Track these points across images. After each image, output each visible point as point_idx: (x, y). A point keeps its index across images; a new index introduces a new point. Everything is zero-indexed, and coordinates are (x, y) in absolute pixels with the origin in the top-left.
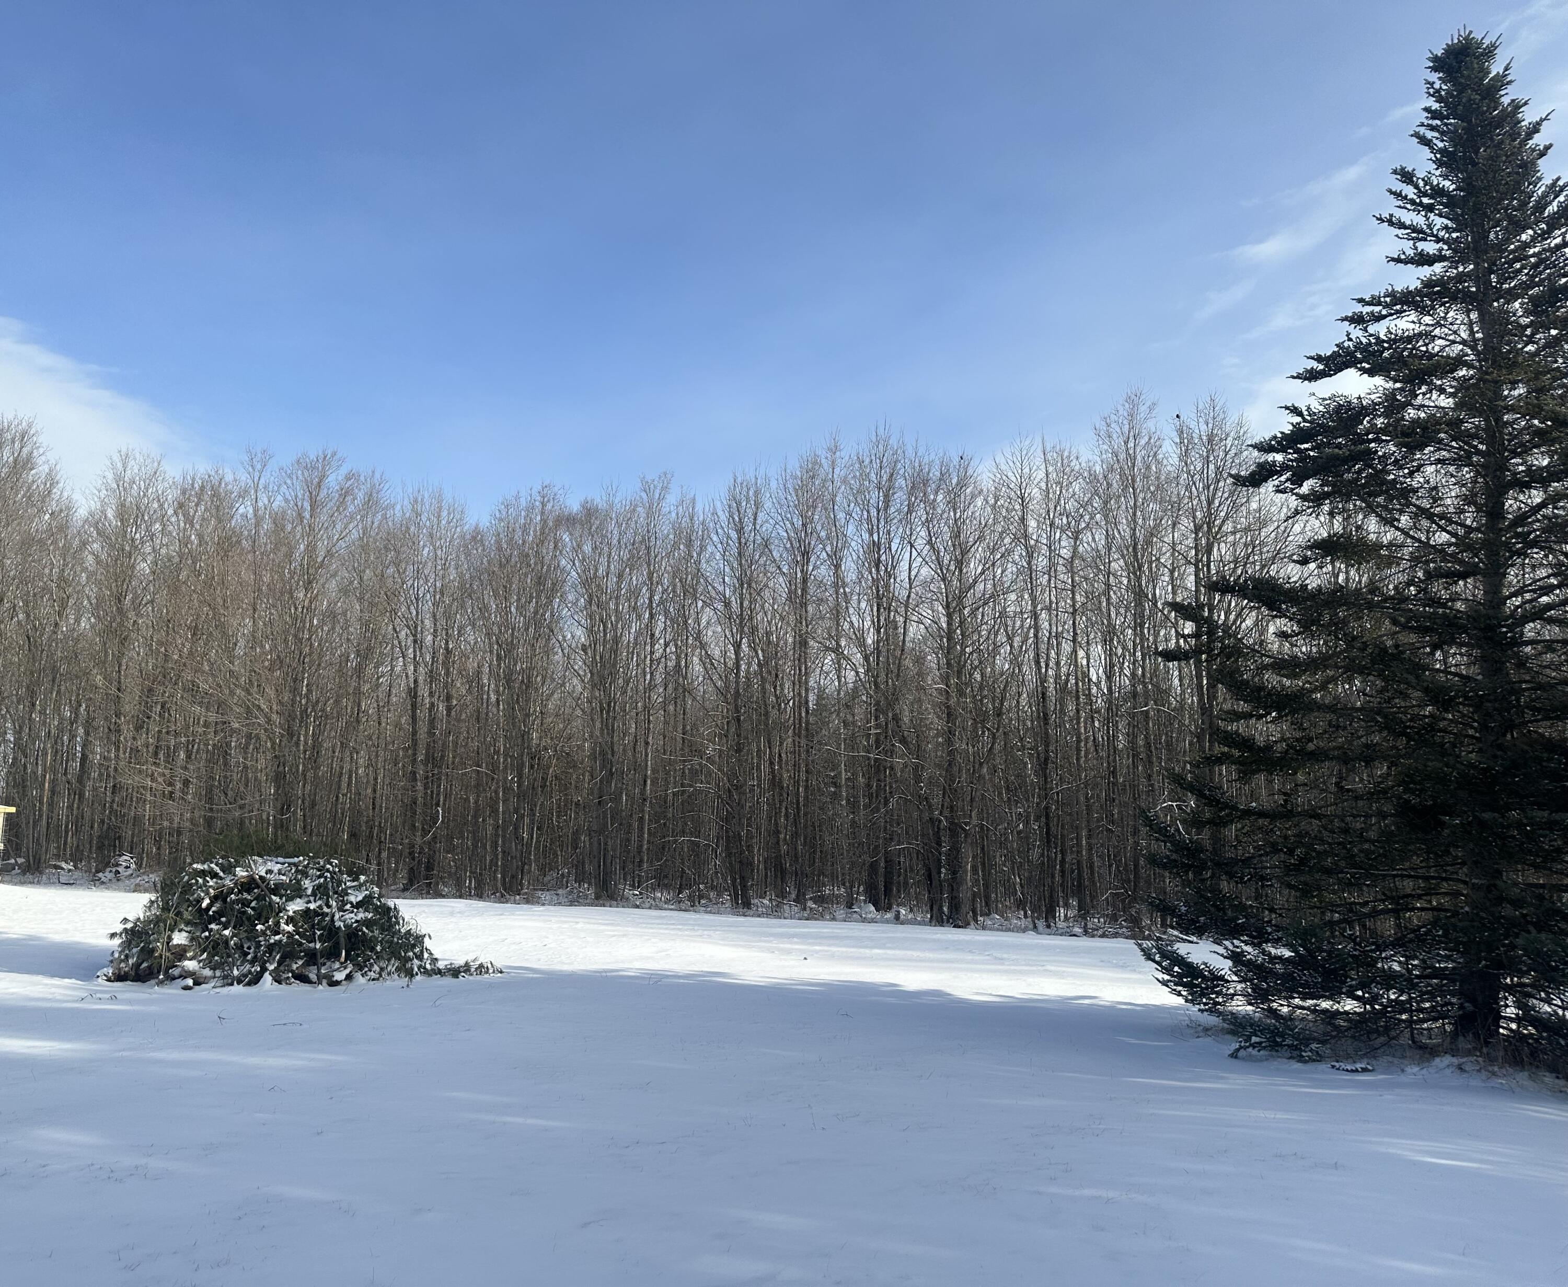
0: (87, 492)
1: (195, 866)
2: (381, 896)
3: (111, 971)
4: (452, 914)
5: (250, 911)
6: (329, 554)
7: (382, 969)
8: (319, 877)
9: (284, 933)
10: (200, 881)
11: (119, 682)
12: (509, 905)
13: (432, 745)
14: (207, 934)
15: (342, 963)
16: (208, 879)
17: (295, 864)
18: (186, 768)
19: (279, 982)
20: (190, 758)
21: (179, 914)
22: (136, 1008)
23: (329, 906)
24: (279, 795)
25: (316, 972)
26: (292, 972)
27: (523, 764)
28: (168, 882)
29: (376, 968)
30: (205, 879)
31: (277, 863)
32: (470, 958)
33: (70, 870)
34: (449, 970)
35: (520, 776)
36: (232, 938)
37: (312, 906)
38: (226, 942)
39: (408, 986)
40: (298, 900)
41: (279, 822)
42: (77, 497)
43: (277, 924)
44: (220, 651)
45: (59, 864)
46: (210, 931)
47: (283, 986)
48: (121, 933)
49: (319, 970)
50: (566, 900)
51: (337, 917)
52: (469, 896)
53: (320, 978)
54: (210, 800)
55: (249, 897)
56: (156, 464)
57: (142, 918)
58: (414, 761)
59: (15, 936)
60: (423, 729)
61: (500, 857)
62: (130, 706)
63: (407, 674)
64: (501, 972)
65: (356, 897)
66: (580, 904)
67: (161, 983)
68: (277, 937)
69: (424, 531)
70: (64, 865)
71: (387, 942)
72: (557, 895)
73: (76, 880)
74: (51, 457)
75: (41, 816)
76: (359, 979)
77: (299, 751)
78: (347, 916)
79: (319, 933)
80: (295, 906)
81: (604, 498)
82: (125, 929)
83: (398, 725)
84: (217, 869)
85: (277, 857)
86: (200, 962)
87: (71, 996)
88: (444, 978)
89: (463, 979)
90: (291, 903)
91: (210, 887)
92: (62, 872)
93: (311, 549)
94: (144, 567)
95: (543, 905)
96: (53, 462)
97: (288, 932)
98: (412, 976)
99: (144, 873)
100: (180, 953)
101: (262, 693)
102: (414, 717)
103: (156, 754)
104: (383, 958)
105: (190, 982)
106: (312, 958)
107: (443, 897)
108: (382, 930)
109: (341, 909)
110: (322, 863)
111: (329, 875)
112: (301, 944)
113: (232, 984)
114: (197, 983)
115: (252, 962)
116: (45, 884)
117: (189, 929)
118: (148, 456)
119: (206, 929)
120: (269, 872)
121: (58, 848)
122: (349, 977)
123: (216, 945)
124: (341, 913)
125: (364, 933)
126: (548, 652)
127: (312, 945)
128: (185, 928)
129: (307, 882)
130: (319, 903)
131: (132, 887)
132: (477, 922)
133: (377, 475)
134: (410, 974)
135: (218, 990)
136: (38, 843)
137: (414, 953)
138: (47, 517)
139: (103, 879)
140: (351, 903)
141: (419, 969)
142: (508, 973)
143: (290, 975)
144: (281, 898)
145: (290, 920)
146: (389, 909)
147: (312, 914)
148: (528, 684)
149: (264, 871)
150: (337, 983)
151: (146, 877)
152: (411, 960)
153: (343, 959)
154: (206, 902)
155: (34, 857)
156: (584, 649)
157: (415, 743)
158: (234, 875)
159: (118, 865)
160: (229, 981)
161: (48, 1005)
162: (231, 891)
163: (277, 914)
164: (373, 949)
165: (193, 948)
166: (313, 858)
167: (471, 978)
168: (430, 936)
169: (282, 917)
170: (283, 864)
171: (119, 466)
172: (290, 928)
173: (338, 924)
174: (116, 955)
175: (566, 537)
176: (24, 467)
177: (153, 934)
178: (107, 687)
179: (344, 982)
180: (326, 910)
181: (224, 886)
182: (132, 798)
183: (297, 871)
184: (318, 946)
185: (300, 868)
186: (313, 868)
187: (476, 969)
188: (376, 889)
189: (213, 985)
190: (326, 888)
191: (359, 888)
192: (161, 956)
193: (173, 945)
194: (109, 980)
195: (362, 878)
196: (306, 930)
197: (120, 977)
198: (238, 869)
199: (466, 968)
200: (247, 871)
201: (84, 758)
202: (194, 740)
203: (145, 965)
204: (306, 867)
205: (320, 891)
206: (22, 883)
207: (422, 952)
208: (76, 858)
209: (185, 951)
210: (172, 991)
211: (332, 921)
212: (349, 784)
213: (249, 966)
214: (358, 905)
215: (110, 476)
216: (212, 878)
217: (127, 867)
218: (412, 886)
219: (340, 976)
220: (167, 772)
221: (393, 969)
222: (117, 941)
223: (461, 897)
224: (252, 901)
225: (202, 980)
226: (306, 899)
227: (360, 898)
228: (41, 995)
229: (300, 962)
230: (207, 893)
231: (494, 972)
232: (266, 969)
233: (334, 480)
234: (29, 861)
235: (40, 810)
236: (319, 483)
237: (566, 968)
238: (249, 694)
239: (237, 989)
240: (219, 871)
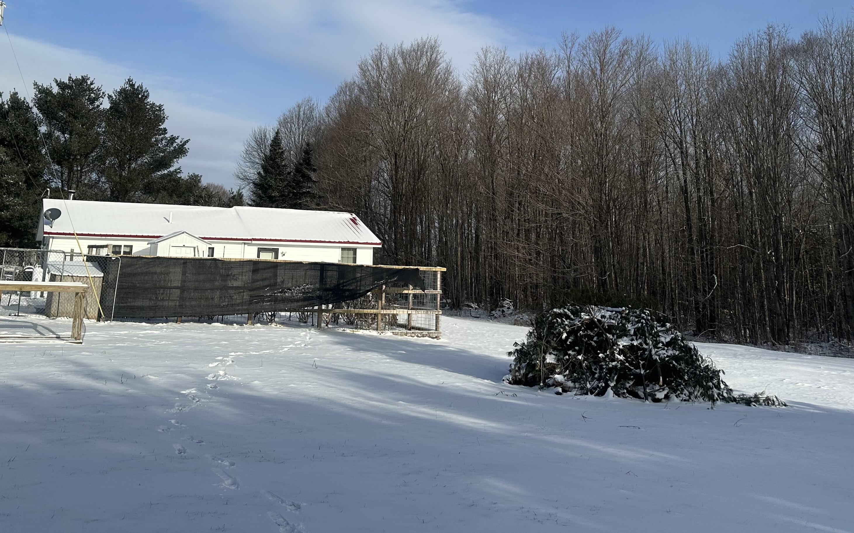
0: (467, 75)
1: (555, 310)
2: (683, 339)
3: (511, 377)
4: (735, 356)
5: (593, 343)
6: (615, 97)
7: (690, 393)
8: (638, 322)
9: (618, 360)
10: (559, 320)
11: (493, 189)
12: (780, 352)
13: (703, 227)
14: (567, 357)
15: (660, 386)
16: (564, 319)
17: (621, 313)
18: (537, 244)
19: (619, 395)
20: (539, 237)
21: (548, 342)
22: (530, 404)
23: (647, 344)
24: (599, 262)
25: (643, 390)
26: (627, 389)
27: (778, 242)
28: (539, 320)
29: (686, 392)
30: (562, 320)
31: (608, 311)
32: (758, 391)
33: (476, 308)
34: (742, 399)
35: (777, 250)
36: (584, 361)
37: (635, 343)
38: (580, 363)
39: (712, 408)
40: (625, 338)
41: (600, 282)
42: (462, 79)
43: (613, 354)
44: (551, 167)
45: (469, 304)
46: (569, 355)
47: (621, 399)
48: (514, 353)
49: (645, 389)
50: (830, 351)
51: (653, 352)
52: (746, 343)
53: (647, 396)
54: (554, 266)
55: (592, 334)
56: (503, 53)
57: (526, 343)
58: (691, 240)
59: (453, 349)
60: (694, 216)
61: (767, 314)
62: (501, 204)
63: (678, 176)
64: (785, 405)
65: (665, 339)
66: (843, 356)
67: (541, 388)
68: (614, 363)
69: (680, 73)
70: (473, 305)
71: (692, 373)
72: (821, 347)
73: (480, 315)
74: (447, 58)
75: (458, 273)
76: (675, 399)
77: (608, 232)
78: (660, 352)
79: (642, 362)
80: (623, 342)
81: (822, 29)
82: (516, 350)
83: (675, 214)
84: (569, 313)
85: (607, 306)
86: (565, 376)
87: (490, 391)
88: (739, 405)
89: (754, 407)
90: (620, 340)
91: (566, 325)
92: (472, 310)
93: (602, 94)
94: (501, 117)
95: (810, 354)
96: (448, 61)
97: (621, 360)
98: (714, 401)
99: (519, 313)
100: (552, 369)
101: (580, 192)
102: (687, 207)
103: (518, 235)
104: (690, 385)
105: (560, 390)
106: (639, 380)
107: (726, 342)
108: (687, 364)
109: (655, 346)
110: (638, 313)
111: (644, 322)
112: (630, 370)
113: (587, 394)
114: (564, 391)
115: (599, 379)
116: (464, 316)
117: (555, 353)
118: (498, 49)
119: (566, 354)
120: (603, 317)
121: (467, 294)
122: (667, 397)
123: (574, 365)
124: (656, 350)
125: (674, 365)
126: (789, 153)
127: (638, 371)
128: (553, 352)
129: (629, 325)
130: (640, 341)
131: (513, 321)
132: (756, 363)
133: (646, 39)
134: (712, 399)
135: (579, 397)
136: (458, 291)
137: (713, 384)
138: (447, 93)
139: (496, 315)
140: (662, 343)
141: (718, 396)
142: (791, 406)
143: (625, 391)
144: (613, 336)
145: (621, 352)
146: (690, 349)
147: (636, 349)
148: (776, 179)
149: (600, 316)
150: (658, 400)
151: (520, 315)
152: (712, 388)
153: (661, 383)
154: (565, 335)
155: (456, 299)
156: (820, 149)
157: (690, 227)
158: (581, 318)
159: (503, 306)
160: (585, 391)
161: (478, 396)
162: (579, 329)
163: (612, 347)
164: (682, 378)
165: (560, 366)
166: (631, 308)
167: (761, 407)
168: (724, 373)
169: (616, 350)
170: (612, 312)
171: (483, 57)
172: (621, 357)
173: (655, 357)
174: (513, 367)
175: (792, 63)
176: (434, 66)
177: (534, 354)
178: (487, 192)
179: (663, 400)
180: (645, 346)
181: (575, 325)
182: (507, 263)
183: (622, 317)
184: (642, 372)
185: (624, 315)
186: (632, 316)
187: (764, 401)
188: (679, 334)
189: (574, 393)
190: (644, 331)
191: (667, 331)
192: (540, 370)
193: (547, 363)
194: (510, 383)
195: (668, 325)
196: (633, 360)
197: (516, 382)
198: (582, 314)
199: (756, 399)
200: (589, 315)
201: (477, 237)
202: (540, 226)
203: (530, 375)
204: (628, 314)
205: (639, 333)
206: (451, 315)
207: (719, 384)
208: (478, 301)
209: (555, 368)
210: (548, 395)
211: (651, 355)
212: (645, 256)
213: (597, 382)
214: (668, 344)
215: (478, 64)
216: (566, 319)
217: (509, 308)
218: (700, 332)
219: (660, 395)
220: (527, 246)
221: (699, 394)
222: (513, 358)
223: (739, 343)
224: (594, 337)
225: (567, 389)
226: (630, 338)
227: (668, 339)
228: (473, 389)
229: (631, 383)
230: (565, 329)
231: (779, 405)
232: (609, 386)
233: (614, 47)
234: (453, 301)
235: (457, 269)
236: (604, 51)
237: (841, 407)
238: (572, 194)
239: (590, 397)
240: (570, 315)
